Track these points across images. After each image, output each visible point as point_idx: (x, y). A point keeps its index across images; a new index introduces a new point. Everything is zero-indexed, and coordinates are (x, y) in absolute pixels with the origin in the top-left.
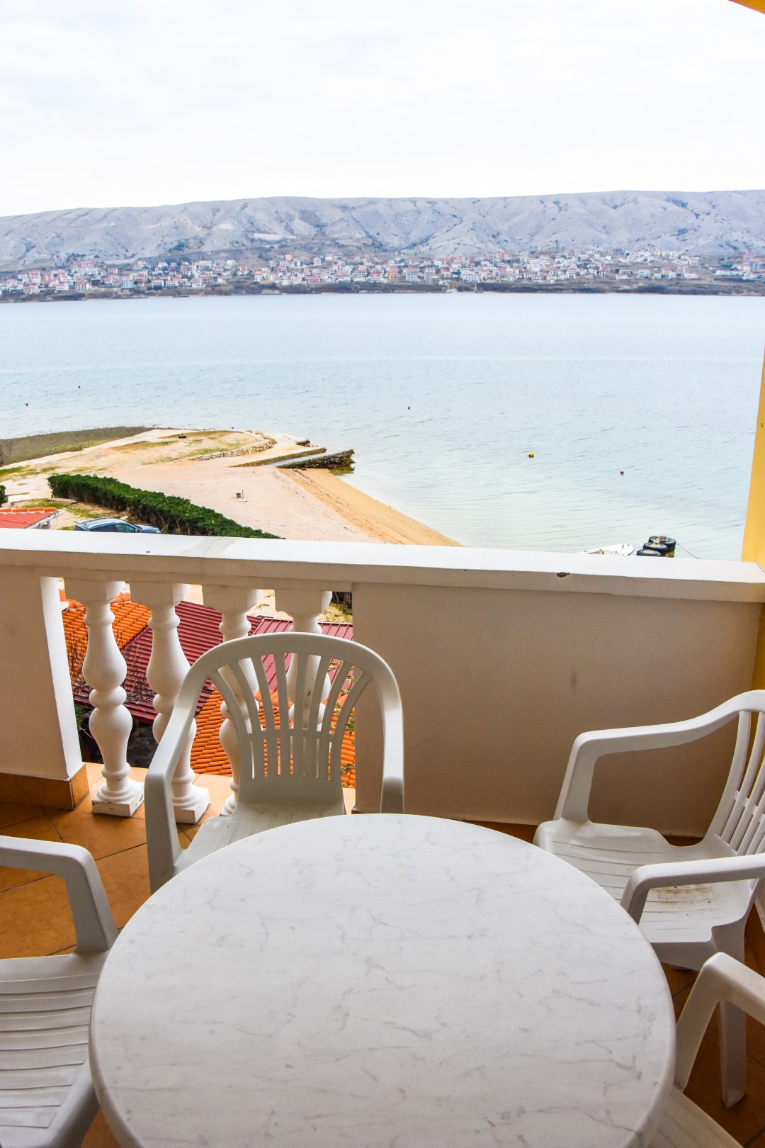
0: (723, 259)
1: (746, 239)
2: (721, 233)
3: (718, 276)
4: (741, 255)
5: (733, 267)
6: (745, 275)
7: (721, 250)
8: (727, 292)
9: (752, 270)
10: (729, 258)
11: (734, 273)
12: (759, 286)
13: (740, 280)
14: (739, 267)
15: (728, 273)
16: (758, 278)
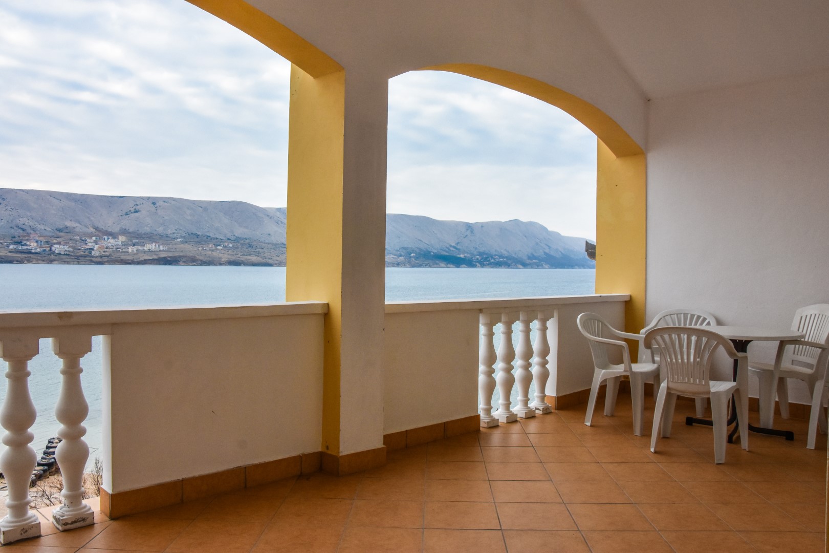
0: (14, 237)
1: (31, 223)
2: (12, 218)
3: (12, 249)
4: (28, 235)
5: (23, 243)
6: (33, 249)
7: (13, 231)
8: (20, 261)
9: (38, 246)
10: (19, 237)
11: (25, 247)
12: (45, 257)
13: (30, 253)
14: (28, 243)
15: (20, 247)
16: (44, 251)
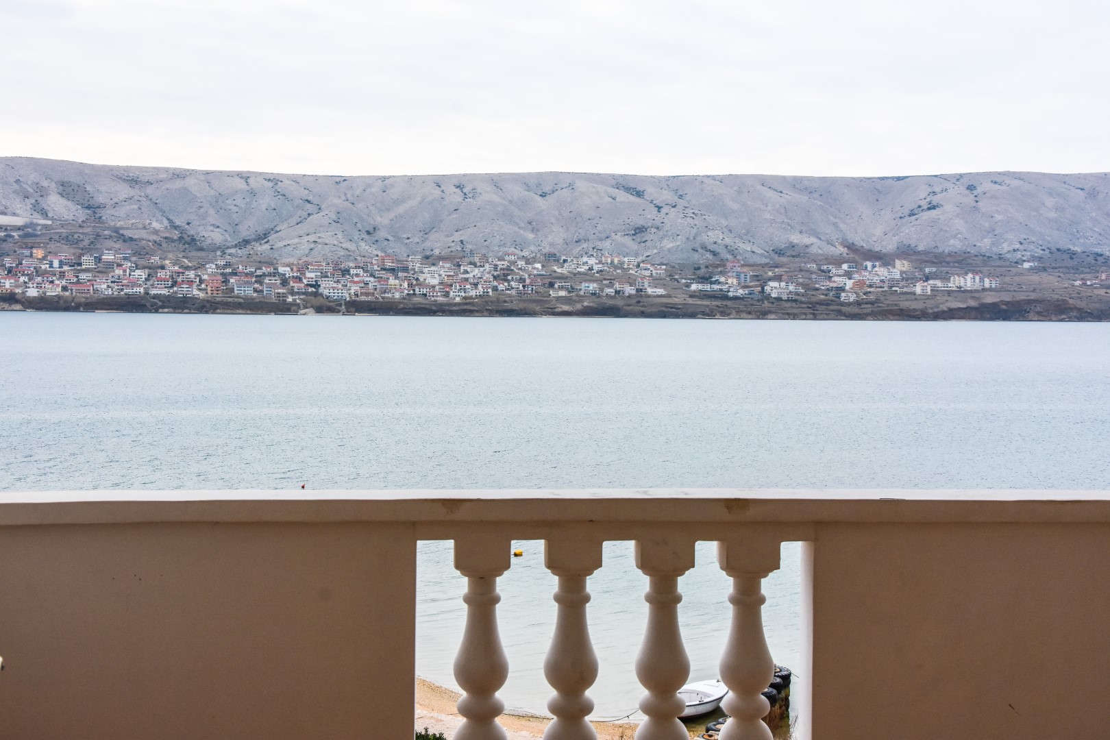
0: (699, 268)
1: (728, 241)
2: (694, 231)
3: (694, 291)
4: (723, 263)
5: (713, 279)
6: (731, 290)
7: (696, 256)
8: (709, 314)
9: (739, 284)
10: (707, 267)
11: (716, 287)
12: (752, 305)
13: (726, 298)
14: (722, 279)
15: (707, 287)
16: (750, 294)
